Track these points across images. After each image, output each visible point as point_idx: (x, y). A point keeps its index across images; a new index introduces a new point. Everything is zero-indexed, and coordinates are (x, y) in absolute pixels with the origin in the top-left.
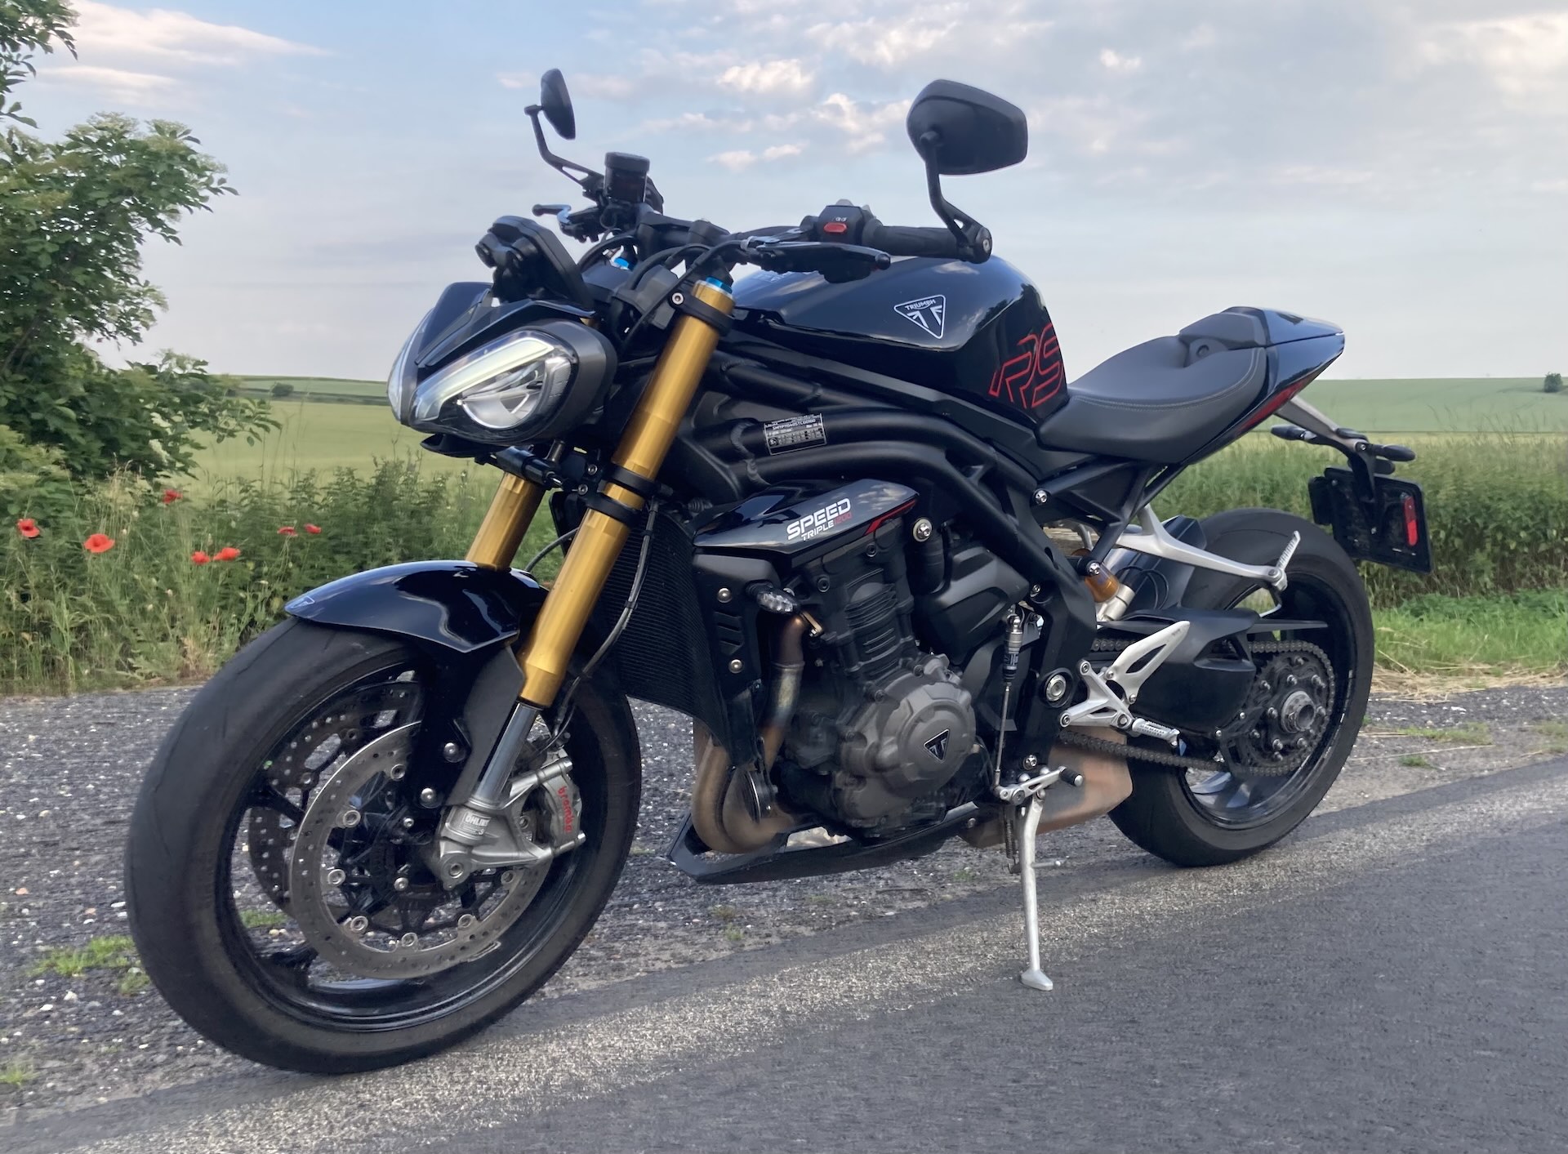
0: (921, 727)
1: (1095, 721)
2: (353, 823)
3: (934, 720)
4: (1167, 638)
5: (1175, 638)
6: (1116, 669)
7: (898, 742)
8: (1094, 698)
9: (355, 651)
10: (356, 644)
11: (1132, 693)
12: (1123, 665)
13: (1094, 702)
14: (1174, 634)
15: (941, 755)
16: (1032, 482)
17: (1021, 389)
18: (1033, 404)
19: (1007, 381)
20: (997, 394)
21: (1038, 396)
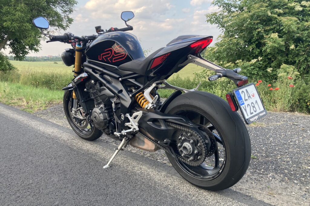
3: (94, 114)
12: (133, 117)
13: (130, 123)
14: (140, 113)
15: (96, 120)
16: (118, 76)
17: (108, 59)
18: (113, 61)
19: (103, 57)
20: (101, 59)
21: (115, 60)
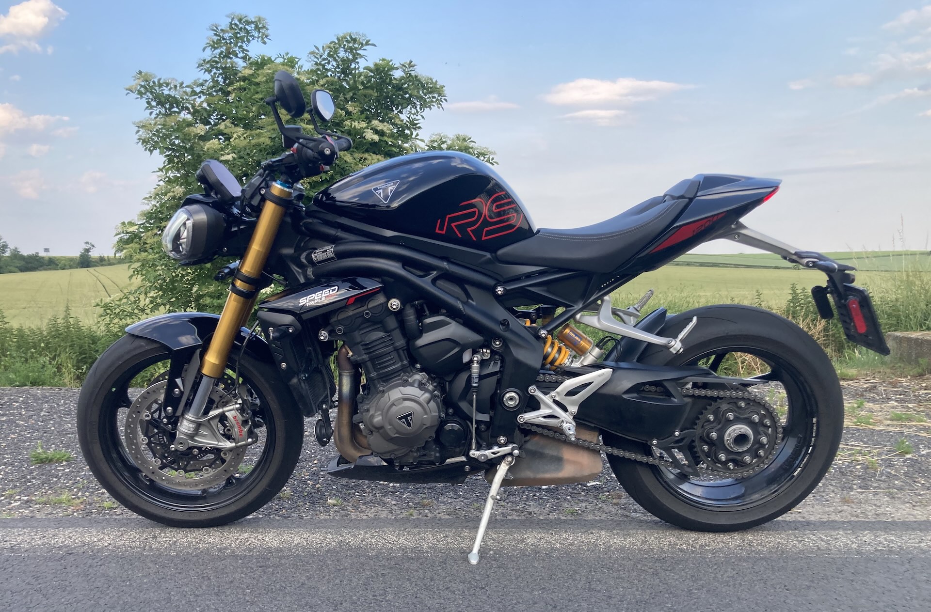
0: (394, 409)
1: (545, 422)
2: (147, 419)
3: (402, 405)
4: (595, 378)
5: (601, 378)
6: (558, 393)
7: (382, 415)
8: (544, 409)
9: (141, 346)
10: (143, 344)
11: (574, 409)
12: (562, 391)
13: (544, 411)
14: (599, 376)
15: (409, 425)
16: (492, 282)
17: (469, 229)
18: (484, 238)
19: (453, 225)
20: (444, 232)
21: (488, 233)
